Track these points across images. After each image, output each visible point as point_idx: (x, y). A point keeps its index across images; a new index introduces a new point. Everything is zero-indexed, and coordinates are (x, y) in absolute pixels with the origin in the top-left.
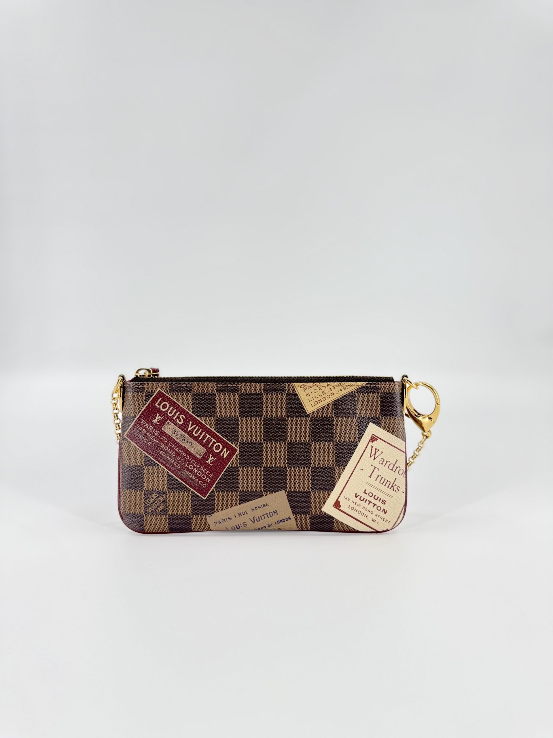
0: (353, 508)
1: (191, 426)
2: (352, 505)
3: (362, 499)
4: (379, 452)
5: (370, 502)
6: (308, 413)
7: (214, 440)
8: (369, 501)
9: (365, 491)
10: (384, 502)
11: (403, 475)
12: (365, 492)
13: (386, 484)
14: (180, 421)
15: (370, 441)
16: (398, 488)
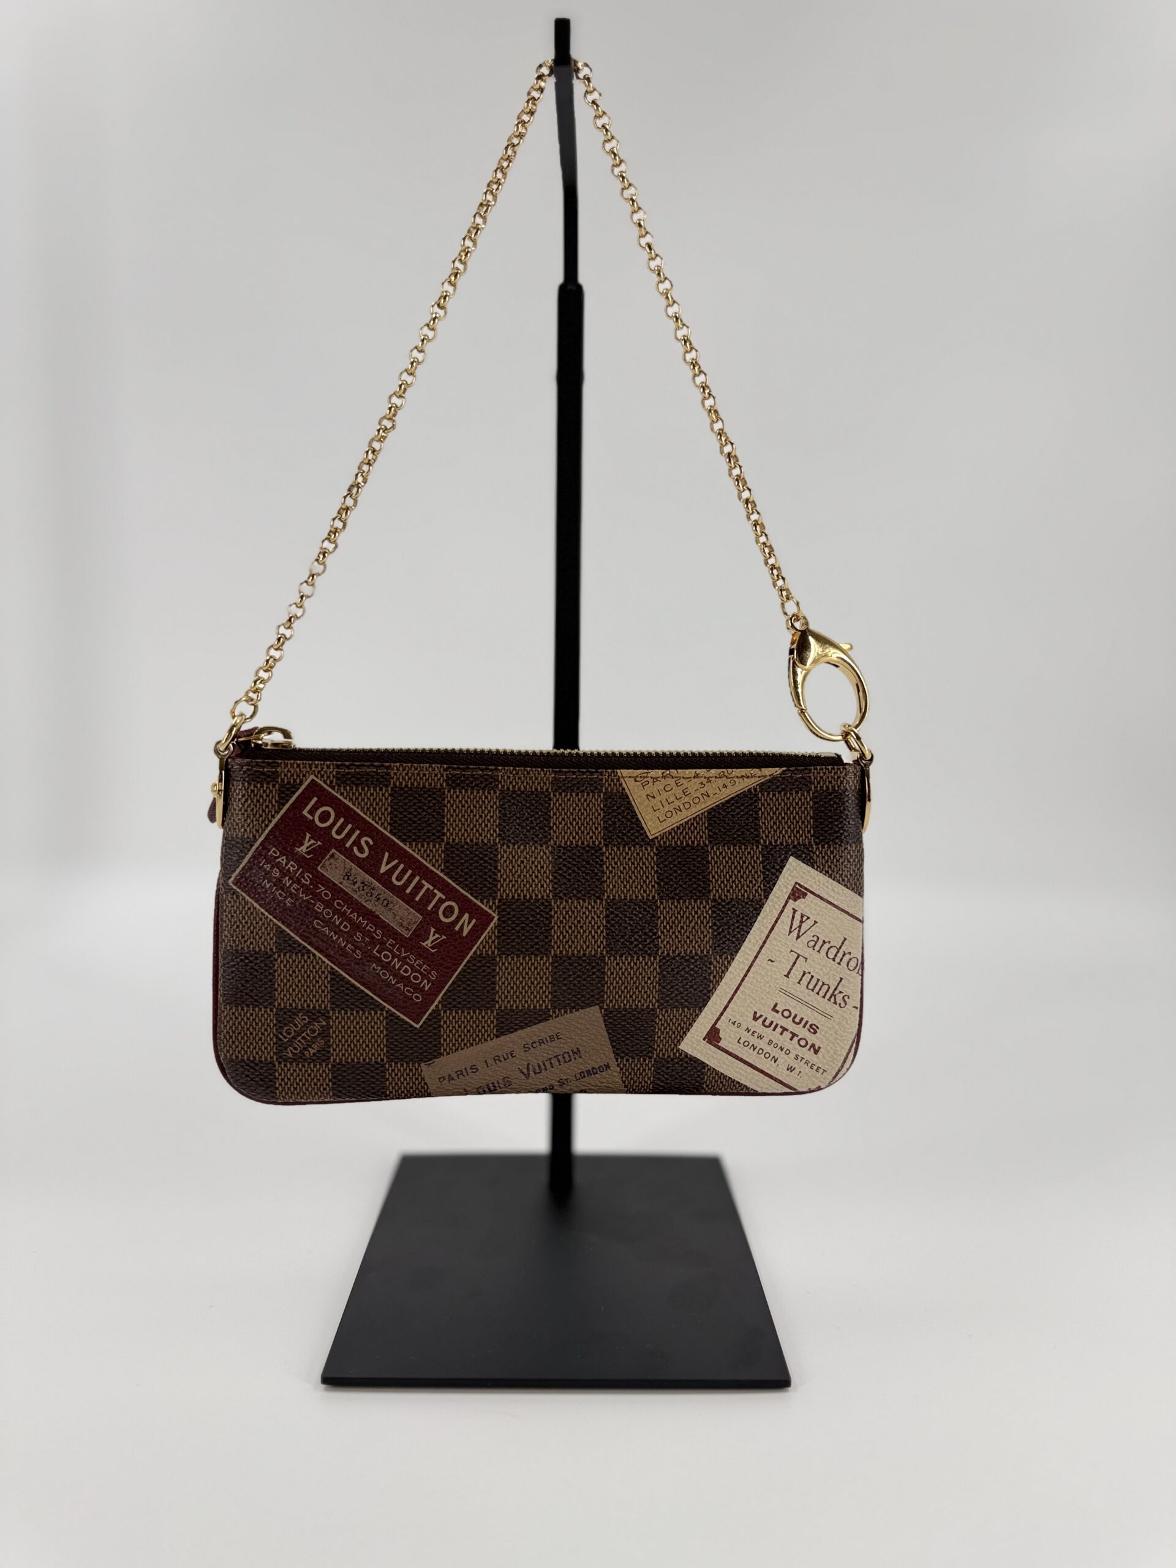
0: (746, 1044)
1: (387, 863)
2: (745, 1036)
3: (767, 1023)
4: (810, 922)
5: (784, 1029)
6: (651, 838)
7: (439, 895)
8: (781, 1027)
9: (776, 1005)
10: (814, 1029)
11: (856, 970)
12: (774, 1009)
13: (820, 989)
14: (361, 850)
15: (789, 898)
16: (846, 998)
